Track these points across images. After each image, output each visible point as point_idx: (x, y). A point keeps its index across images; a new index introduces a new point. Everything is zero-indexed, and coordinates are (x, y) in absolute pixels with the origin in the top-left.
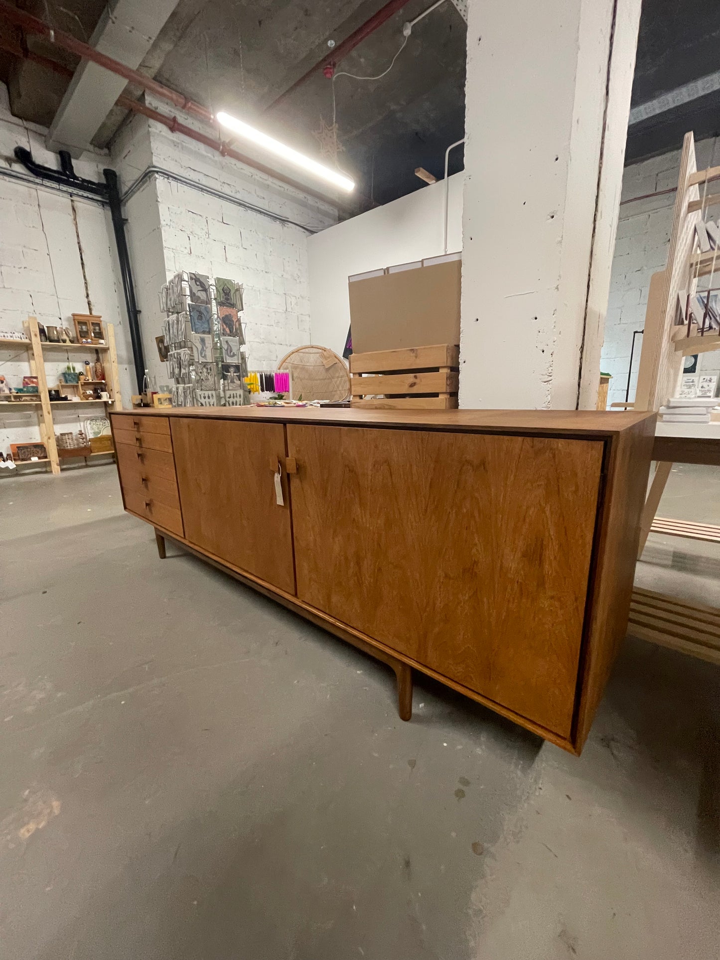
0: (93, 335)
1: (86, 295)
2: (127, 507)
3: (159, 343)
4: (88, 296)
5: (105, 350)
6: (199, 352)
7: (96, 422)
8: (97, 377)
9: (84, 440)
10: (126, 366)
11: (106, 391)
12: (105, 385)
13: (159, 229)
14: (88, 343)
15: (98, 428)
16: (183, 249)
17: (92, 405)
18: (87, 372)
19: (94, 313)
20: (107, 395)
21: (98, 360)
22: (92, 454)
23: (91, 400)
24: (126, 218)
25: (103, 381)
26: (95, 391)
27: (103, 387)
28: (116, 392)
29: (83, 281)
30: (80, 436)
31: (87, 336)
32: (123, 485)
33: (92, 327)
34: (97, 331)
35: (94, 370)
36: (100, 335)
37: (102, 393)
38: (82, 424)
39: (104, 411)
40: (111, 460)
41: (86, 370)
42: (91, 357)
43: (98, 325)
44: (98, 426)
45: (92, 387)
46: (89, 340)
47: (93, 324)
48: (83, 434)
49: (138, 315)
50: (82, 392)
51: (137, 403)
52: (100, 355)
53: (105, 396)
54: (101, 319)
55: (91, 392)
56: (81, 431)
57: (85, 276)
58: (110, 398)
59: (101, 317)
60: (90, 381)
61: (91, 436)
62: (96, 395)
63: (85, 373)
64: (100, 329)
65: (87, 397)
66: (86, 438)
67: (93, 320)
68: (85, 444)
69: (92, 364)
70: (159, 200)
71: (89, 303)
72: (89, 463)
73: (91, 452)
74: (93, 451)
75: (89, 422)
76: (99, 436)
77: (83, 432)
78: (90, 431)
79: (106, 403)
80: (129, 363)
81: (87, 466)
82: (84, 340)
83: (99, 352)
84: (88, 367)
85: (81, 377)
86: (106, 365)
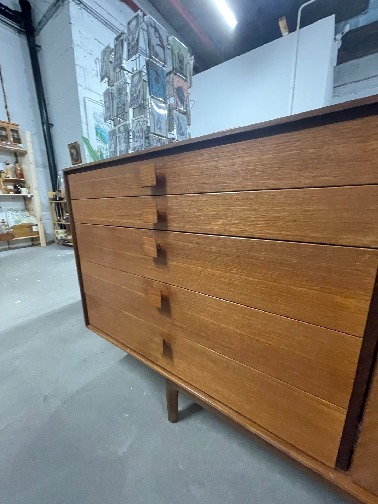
0: (12, 139)
1: (5, 106)
2: (90, 321)
3: (71, 149)
4: (6, 107)
5: (23, 154)
6: (155, 123)
7: (17, 212)
8: (17, 175)
9: (7, 227)
10: (41, 169)
11: (25, 187)
12: (24, 182)
13: (72, 48)
14: (7, 145)
15: (19, 218)
16: (91, 71)
17: (13, 198)
18: (7, 171)
19: (12, 122)
20: (26, 190)
21: (17, 162)
22: (14, 239)
23: (12, 194)
24: (39, 45)
25: (22, 179)
26: (15, 187)
27: (22, 184)
28: (34, 188)
29: (2, 94)
30: (2, 224)
31: (7, 140)
32: (86, 291)
33: (11, 133)
34: (16, 137)
35: (14, 170)
36: (18, 140)
37: (21, 189)
38: (4, 214)
39: (24, 204)
40: (30, 243)
41: (7, 170)
42: (11, 159)
43: (16, 132)
44: (19, 216)
45: (12, 183)
46: (9, 143)
47: (12, 130)
48: (5, 222)
49: (51, 128)
50: (3, 187)
51: (52, 197)
52: (19, 158)
53: (24, 192)
54: (19, 127)
55: (12, 188)
56: (3, 220)
57: (3, 90)
58: (29, 193)
59: (18, 125)
60: (11, 178)
61: (12, 224)
62: (16, 190)
63: (5, 172)
64: (18, 136)
65: (9, 191)
66: (8, 225)
67: (12, 127)
68: (7, 230)
69: (11, 165)
70: (72, 22)
71: (8, 114)
72: (11, 246)
73: (14, 237)
74: (15, 236)
75: (10, 212)
76: (19, 224)
77: (5, 220)
78: (11, 220)
79: (25, 198)
80: (44, 166)
81: (10, 249)
82: (4, 142)
83: (18, 154)
84: (8, 167)
85: (2, 174)
86: (24, 167)
